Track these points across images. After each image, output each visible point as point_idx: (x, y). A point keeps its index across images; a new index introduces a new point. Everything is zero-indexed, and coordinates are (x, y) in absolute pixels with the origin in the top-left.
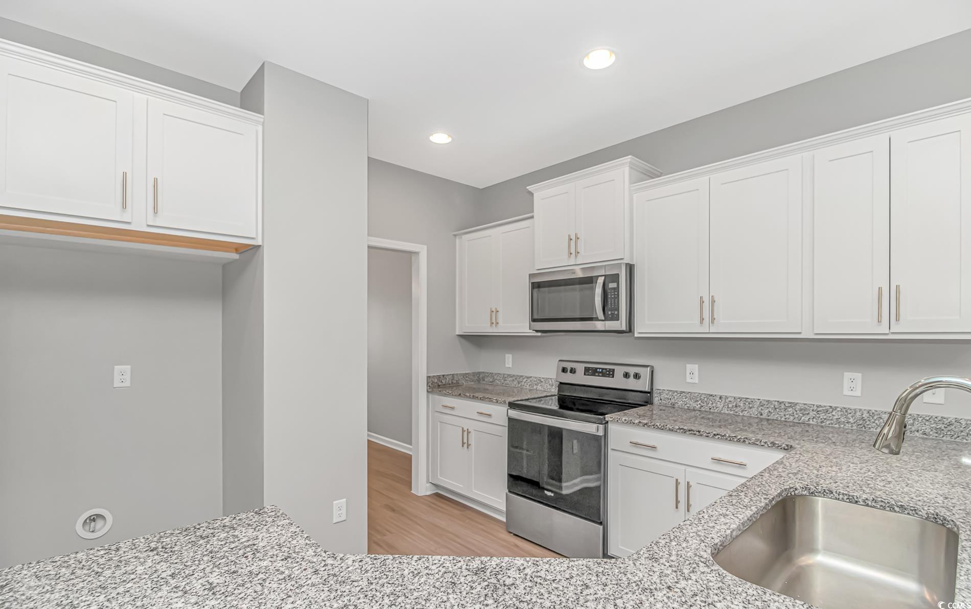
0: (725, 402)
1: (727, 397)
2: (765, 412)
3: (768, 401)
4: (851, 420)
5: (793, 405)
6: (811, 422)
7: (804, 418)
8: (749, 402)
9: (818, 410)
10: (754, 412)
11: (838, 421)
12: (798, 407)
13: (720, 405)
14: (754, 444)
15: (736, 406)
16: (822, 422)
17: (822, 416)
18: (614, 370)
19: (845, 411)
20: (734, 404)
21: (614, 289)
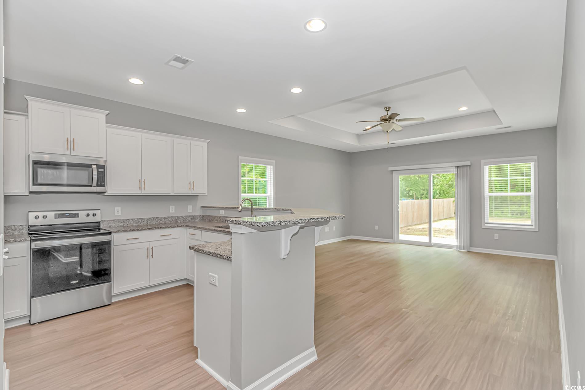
0: (134, 221)
1: (134, 219)
2: (149, 222)
3: (150, 218)
4: (173, 220)
5: (157, 218)
6: (163, 223)
7: (161, 222)
8: (143, 219)
9: (165, 218)
10: (145, 223)
11: (170, 221)
12: (159, 219)
13: (132, 222)
14: (173, 227)
15: (138, 222)
16: (166, 222)
17: (166, 220)
18: (78, 213)
19: (172, 217)
20: (137, 221)
21: (102, 172)
